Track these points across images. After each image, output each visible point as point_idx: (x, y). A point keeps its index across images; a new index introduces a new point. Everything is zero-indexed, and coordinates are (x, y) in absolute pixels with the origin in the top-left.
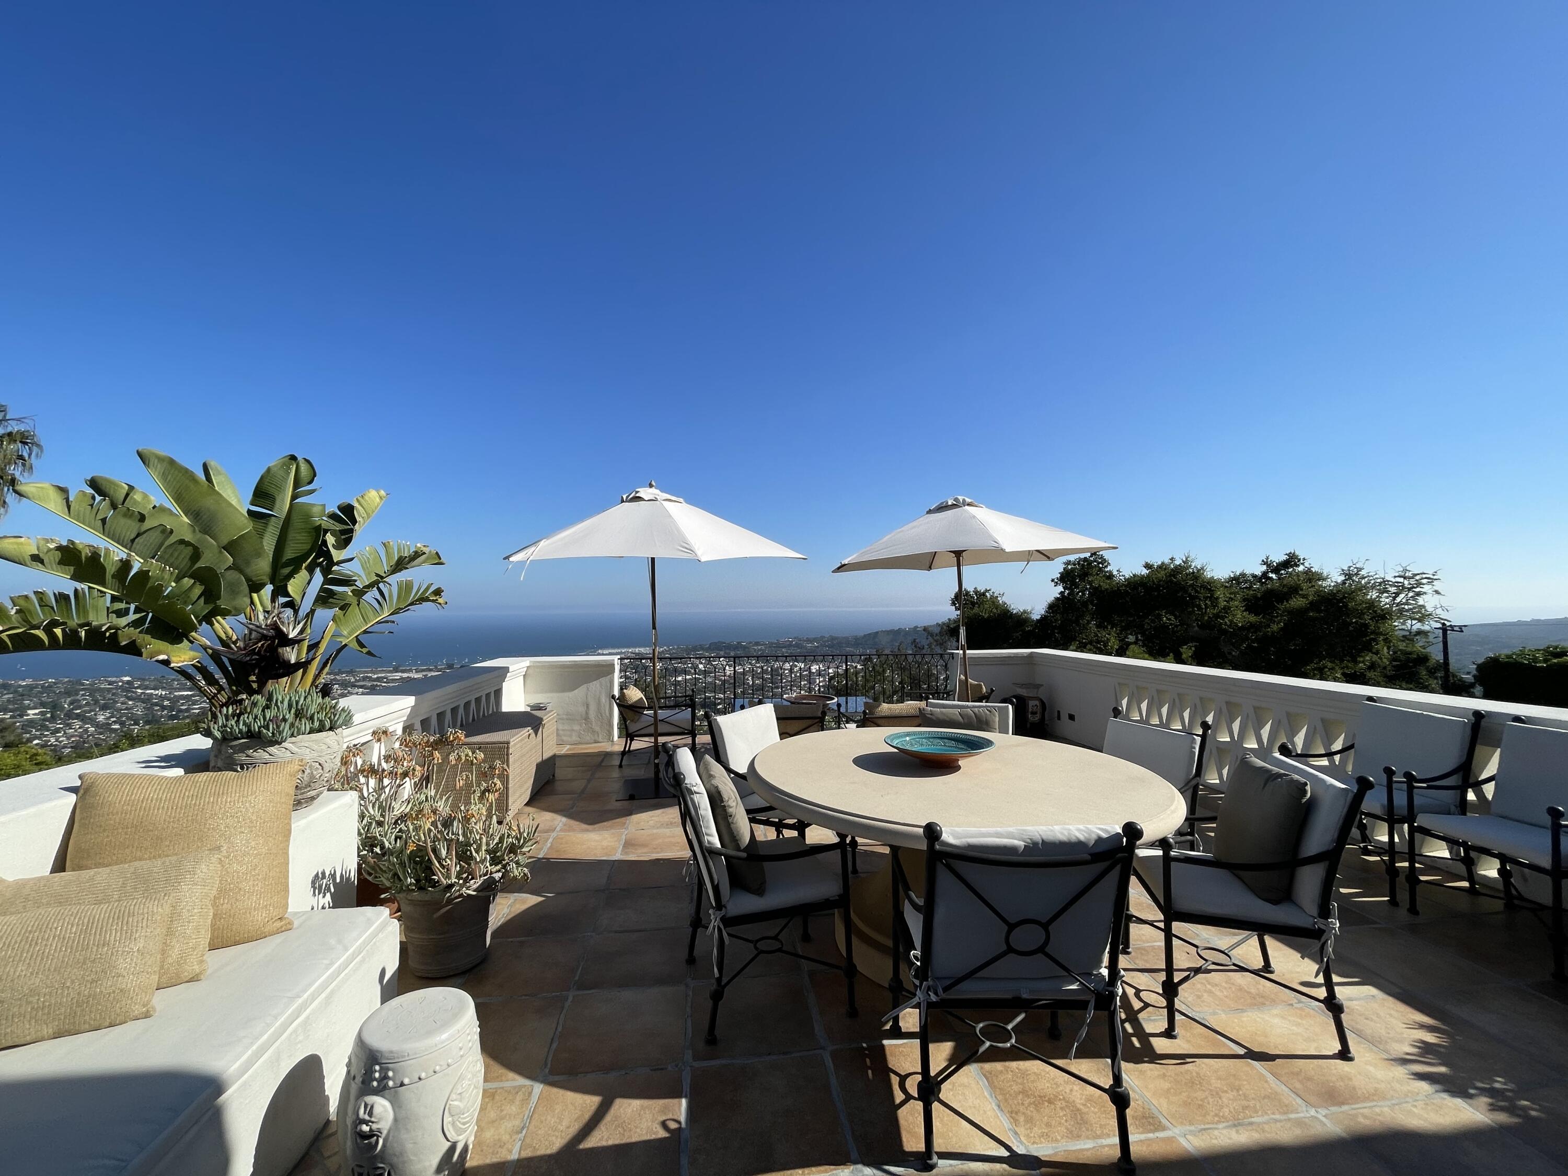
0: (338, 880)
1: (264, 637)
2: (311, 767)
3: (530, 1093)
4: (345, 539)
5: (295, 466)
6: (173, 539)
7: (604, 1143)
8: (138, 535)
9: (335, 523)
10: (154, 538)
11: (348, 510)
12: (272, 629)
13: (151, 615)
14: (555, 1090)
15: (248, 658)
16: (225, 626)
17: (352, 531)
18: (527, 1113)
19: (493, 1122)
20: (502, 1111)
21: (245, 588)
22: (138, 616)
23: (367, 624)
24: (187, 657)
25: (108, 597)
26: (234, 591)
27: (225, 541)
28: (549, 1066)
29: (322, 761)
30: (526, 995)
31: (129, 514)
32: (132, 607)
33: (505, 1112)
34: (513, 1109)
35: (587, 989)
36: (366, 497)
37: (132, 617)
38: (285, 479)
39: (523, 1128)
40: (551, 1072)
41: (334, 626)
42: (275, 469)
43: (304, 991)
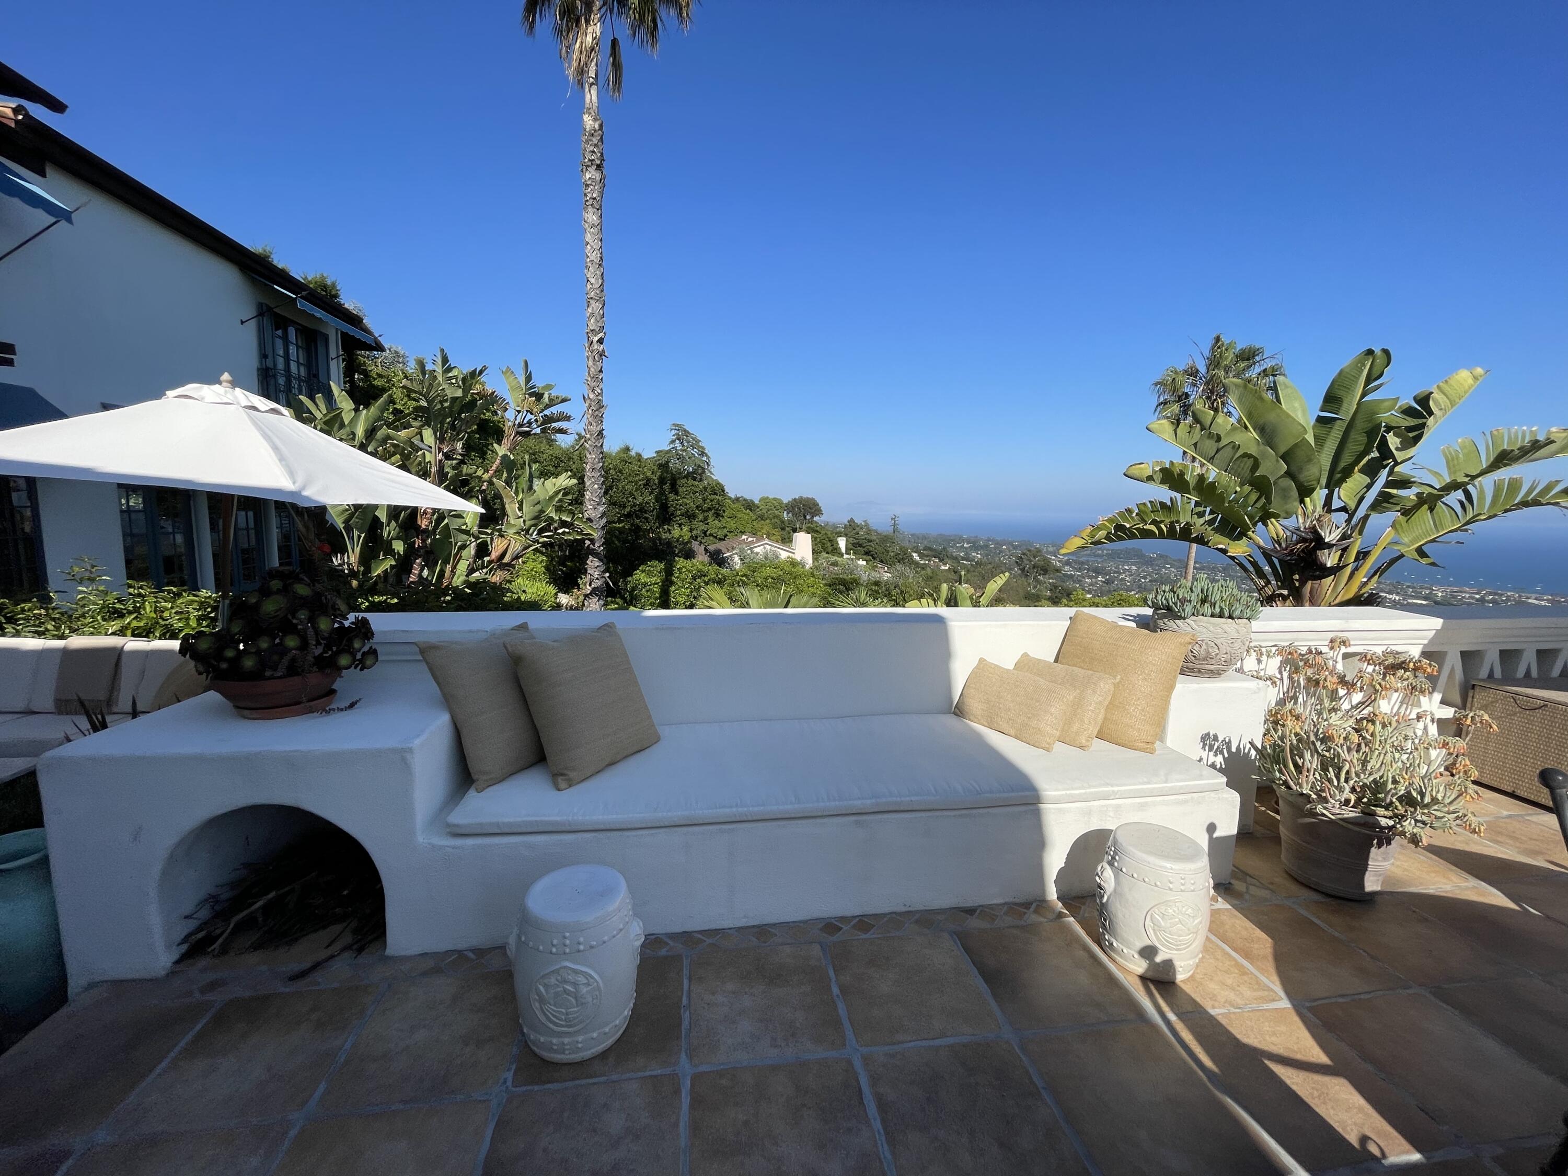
0: (1234, 750)
1: (1304, 540)
2: (1207, 644)
3: (1274, 1000)
4: (1413, 435)
5: (1371, 360)
6: (1240, 453)
7: (1288, 1082)
8: (1218, 451)
9: (1406, 417)
10: (1226, 453)
11: (1424, 401)
12: (1311, 532)
13: (1220, 516)
14: (1296, 1019)
15: (1289, 558)
16: (1276, 528)
17: (1423, 426)
18: (1254, 1005)
19: (1223, 984)
20: (1239, 986)
21: (1295, 493)
22: (1211, 517)
23: (1438, 531)
24: (1241, 550)
25: (1193, 503)
26: (1285, 497)
27: (1283, 449)
28: (1315, 1004)
29: (1218, 642)
30: (1365, 951)
31: (1210, 436)
32: (1208, 509)
33: (1239, 988)
34: (1248, 993)
35: (1444, 1002)
36: (1451, 382)
37: (1207, 517)
38: (1357, 379)
39: (1240, 1008)
40: (1310, 1009)
41: (1393, 532)
42: (1347, 370)
43: (1117, 785)
